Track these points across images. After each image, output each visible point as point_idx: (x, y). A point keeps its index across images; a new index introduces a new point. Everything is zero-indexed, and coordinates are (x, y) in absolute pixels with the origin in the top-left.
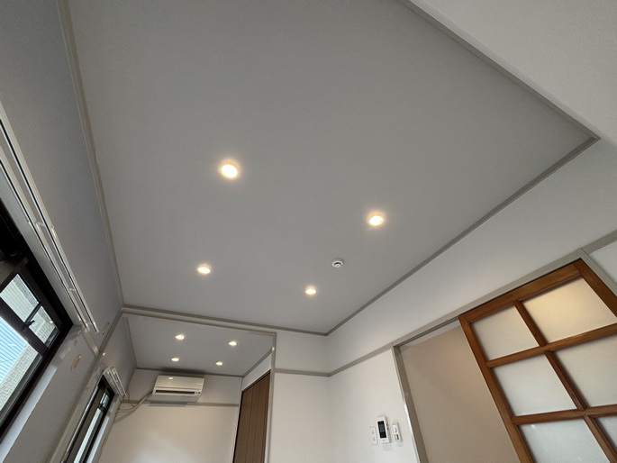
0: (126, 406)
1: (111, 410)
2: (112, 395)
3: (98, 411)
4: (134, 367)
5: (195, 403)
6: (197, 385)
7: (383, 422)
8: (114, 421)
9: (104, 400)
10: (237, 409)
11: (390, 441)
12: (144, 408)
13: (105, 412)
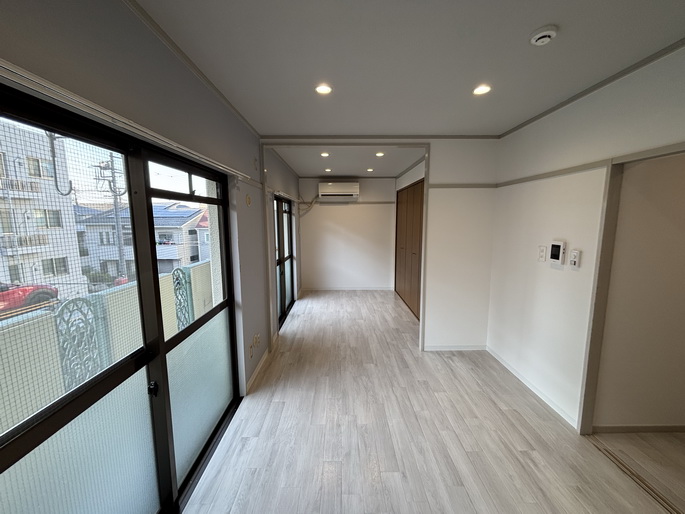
0: (303, 206)
1: (294, 212)
2: (289, 202)
3: (285, 216)
4: (297, 178)
5: (355, 202)
6: (354, 189)
7: (559, 247)
8: (300, 216)
9: (285, 207)
10: (394, 207)
11: (563, 263)
12: (316, 207)
13: (290, 213)
